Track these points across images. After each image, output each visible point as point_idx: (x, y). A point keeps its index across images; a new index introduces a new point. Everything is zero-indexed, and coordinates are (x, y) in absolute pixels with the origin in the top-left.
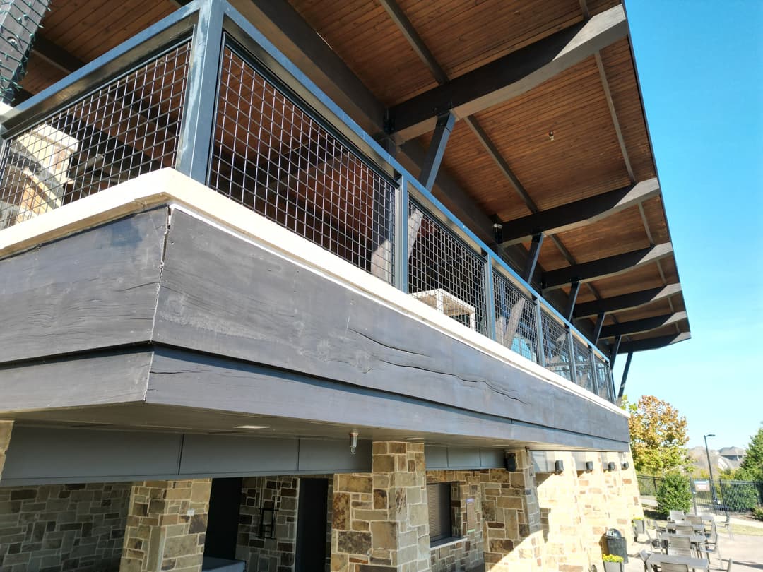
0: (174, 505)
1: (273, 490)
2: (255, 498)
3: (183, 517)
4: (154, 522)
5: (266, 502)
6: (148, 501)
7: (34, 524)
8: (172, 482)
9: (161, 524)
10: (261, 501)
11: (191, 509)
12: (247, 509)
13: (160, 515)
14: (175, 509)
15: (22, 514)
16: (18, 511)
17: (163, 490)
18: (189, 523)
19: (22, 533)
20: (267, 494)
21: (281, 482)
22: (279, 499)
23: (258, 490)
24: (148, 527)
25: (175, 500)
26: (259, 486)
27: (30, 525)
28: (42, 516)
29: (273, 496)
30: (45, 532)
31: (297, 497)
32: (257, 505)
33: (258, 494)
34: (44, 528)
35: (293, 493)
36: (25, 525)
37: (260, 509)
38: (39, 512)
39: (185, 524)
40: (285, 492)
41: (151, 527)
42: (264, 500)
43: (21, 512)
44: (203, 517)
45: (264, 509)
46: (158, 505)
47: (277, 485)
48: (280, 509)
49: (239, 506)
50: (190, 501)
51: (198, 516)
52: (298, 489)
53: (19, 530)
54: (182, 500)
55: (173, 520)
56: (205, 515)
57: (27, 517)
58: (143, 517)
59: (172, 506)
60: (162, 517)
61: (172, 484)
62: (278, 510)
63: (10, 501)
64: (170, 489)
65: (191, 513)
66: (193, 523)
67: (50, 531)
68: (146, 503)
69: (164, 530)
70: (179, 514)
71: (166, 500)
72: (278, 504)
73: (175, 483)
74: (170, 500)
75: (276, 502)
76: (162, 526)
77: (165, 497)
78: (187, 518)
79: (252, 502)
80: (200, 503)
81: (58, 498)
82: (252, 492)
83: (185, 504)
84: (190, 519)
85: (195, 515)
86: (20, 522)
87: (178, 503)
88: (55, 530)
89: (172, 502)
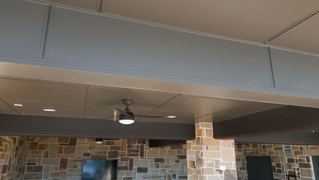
0: (209, 162)
1: (292, 164)
2: (281, 169)
3: (217, 170)
4: (199, 172)
5: (289, 171)
6: (195, 159)
7: (167, 174)
8: (205, 147)
9: (203, 174)
10: (286, 170)
11: (222, 165)
12: (278, 176)
13: (201, 168)
14: (210, 165)
15: (161, 169)
16: (158, 168)
17: (201, 152)
18: (223, 175)
19: (162, 178)
20: (289, 167)
21: (298, 159)
22: (298, 169)
23: (282, 164)
24: (197, 175)
25: (210, 158)
26: (282, 161)
27: (165, 175)
28: (169, 171)
29: (293, 167)
30: (172, 179)
31: (312, 169)
32: (284, 173)
33: (283, 166)
34: (171, 177)
35: (308, 166)
36: (163, 175)
37: (286, 175)
38: (168, 169)
39: (220, 175)
40: (301, 165)
41: (199, 175)
42: (288, 170)
43: (160, 168)
44: (233, 172)
45: (289, 176)
46: (200, 161)
47: (295, 161)
48: (300, 176)
49: (273, 173)
50: (221, 160)
51: (229, 171)
52: (311, 163)
53: (160, 177)
54: (215, 159)
55: (211, 172)
56: (234, 170)
57: (163, 171)
58: (194, 169)
59: (208, 162)
60: (203, 169)
61: (206, 148)
62: (299, 177)
63: (154, 162)
64: (204, 151)
65: (223, 168)
66: (226, 175)
67: (174, 178)
68: (194, 160)
69: (205, 178)
70: (214, 168)
71: (203, 158)
72: (299, 174)
73: (207, 147)
74: (206, 158)
75: (297, 172)
76: (204, 175)
77: (202, 156)
78: (221, 172)
79: (280, 171)
80: (228, 162)
81: (175, 163)
82: (278, 165)
83: (217, 162)
84: (223, 172)
85: (226, 170)
86: (160, 173)
87: (212, 160)
88: (176, 179)
89: (208, 160)
